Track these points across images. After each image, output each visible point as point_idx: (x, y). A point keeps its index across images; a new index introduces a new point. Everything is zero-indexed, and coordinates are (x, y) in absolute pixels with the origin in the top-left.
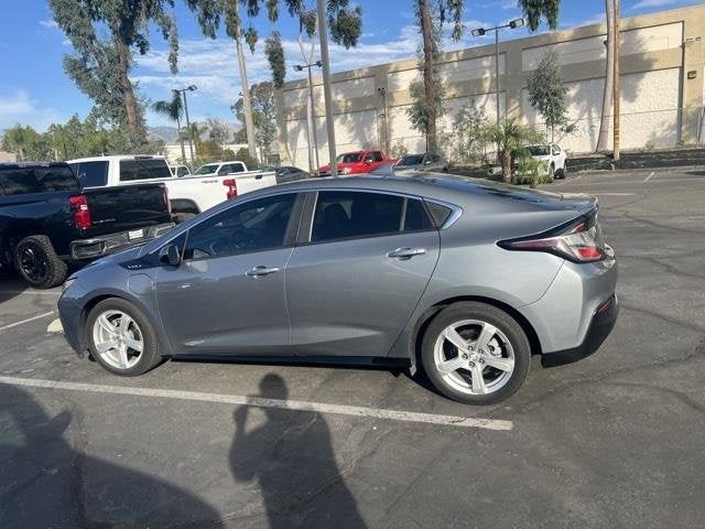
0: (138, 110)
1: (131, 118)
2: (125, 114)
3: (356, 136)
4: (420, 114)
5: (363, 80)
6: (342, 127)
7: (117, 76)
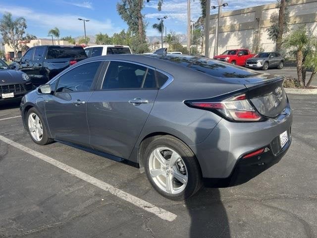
0: (143, 27)
1: (140, 31)
2: (138, 29)
3: (241, 42)
4: (274, 32)
5: (249, 14)
6: (235, 37)
7: (136, 12)
